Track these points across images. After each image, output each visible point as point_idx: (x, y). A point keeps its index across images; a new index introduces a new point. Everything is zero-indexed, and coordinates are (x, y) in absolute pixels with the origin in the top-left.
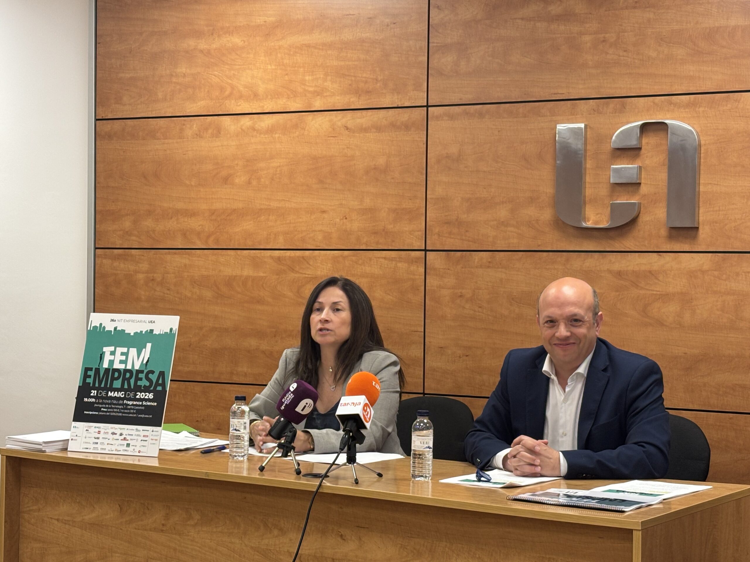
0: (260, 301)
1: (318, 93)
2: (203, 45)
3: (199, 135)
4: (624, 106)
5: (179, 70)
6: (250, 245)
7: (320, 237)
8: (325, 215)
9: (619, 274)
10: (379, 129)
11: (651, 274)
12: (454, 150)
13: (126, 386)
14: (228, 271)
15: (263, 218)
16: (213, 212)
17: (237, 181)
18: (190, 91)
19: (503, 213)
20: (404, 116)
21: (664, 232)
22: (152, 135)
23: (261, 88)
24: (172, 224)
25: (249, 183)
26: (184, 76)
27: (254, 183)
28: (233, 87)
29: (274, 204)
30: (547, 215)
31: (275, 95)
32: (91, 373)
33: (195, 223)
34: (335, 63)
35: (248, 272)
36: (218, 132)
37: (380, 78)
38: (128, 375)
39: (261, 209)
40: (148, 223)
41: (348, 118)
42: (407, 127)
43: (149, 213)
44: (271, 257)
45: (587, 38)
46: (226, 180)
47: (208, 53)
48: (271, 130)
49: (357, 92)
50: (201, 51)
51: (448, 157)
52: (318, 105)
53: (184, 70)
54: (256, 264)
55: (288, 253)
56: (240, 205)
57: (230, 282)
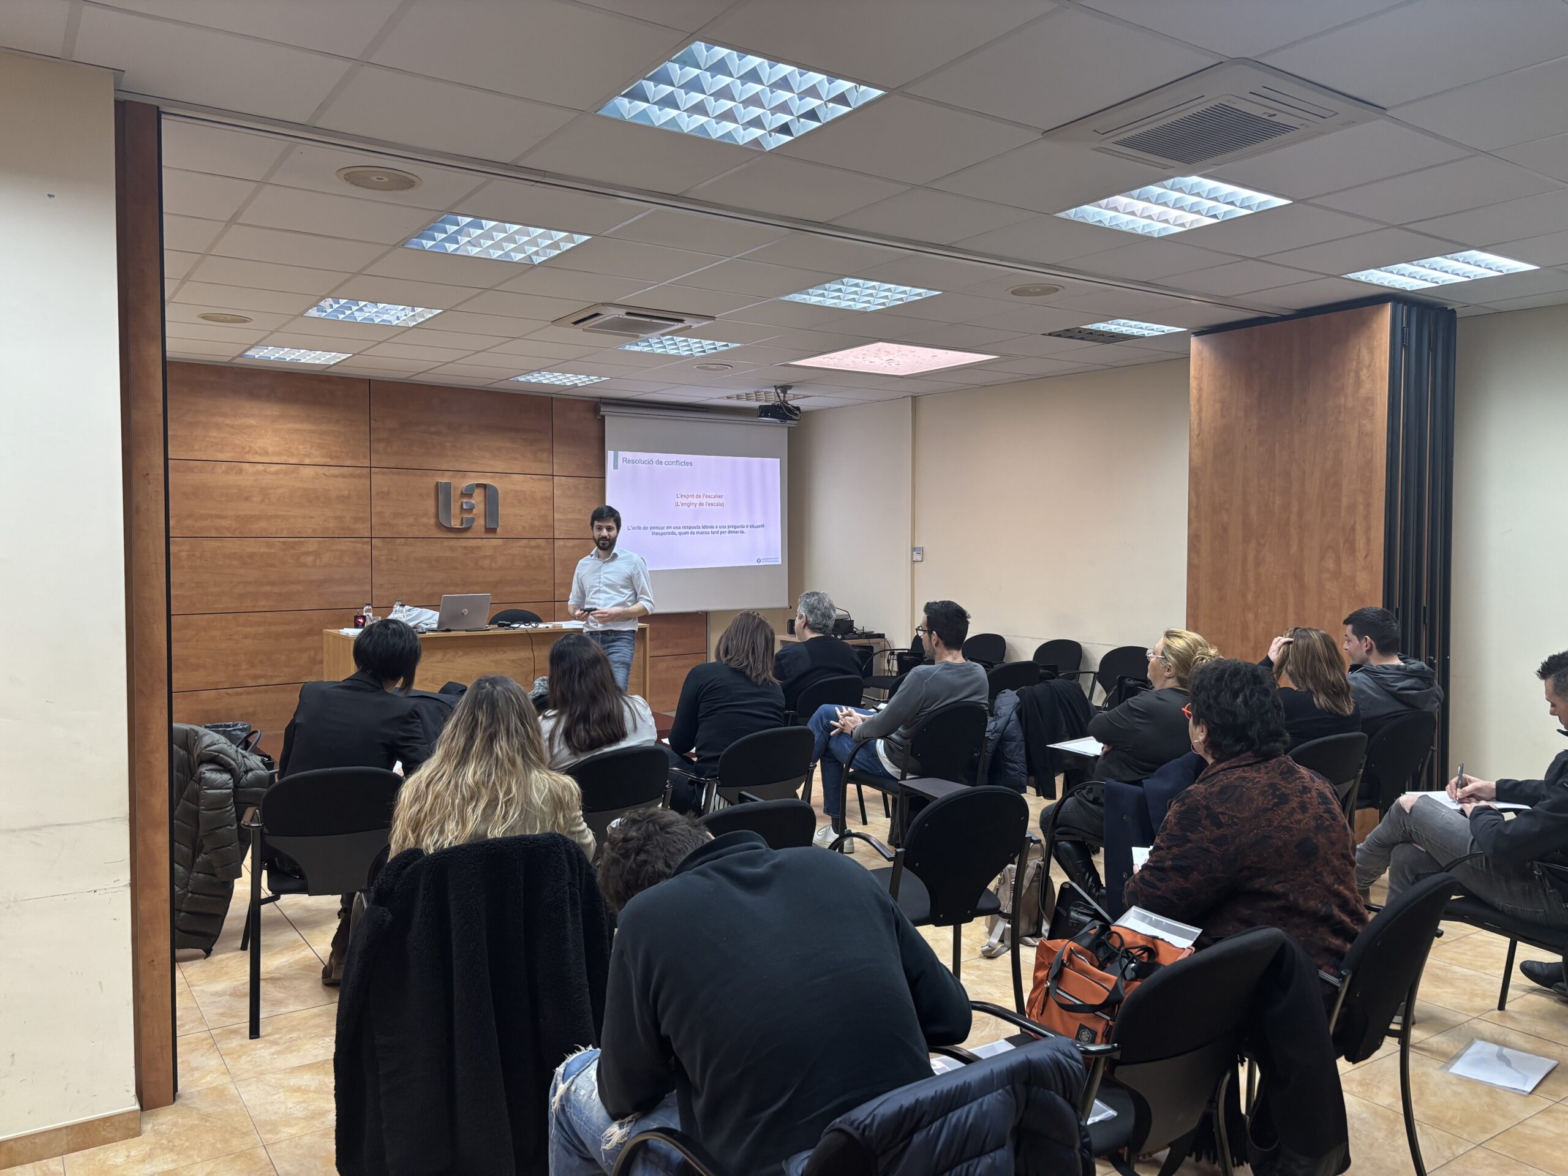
0: (272, 566)
1: (306, 455)
2: (228, 422)
3: (226, 472)
4: (465, 475)
5: (211, 434)
6: (264, 534)
7: (310, 531)
8: (313, 520)
9: (465, 548)
10: (344, 476)
11: (479, 548)
12: (385, 489)
14: (249, 550)
15: (273, 520)
16: (238, 517)
17: (254, 499)
18: (220, 447)
19: (411, 520)
20: (358, 471)
21: (483, 530)
22: (191, 470)
23: (271, 450)
24: (208, 523)
25: (263, 501)
26: (215, 437)
27: (267, 501)
28: (251, 447)
29: (280, 513)
30: (432, 521)
31: (279, 454)
33: (225, 523)
34: (317, 441)
35: (263, 550)
36: (240, 472)
37: (344, 451)
39: (271, 516)
40: (189, 522)
41: (325, 470)
42: (360, 476)
43: (189, 516)
44: (279, 541)
45: (448, 444)
46: (247, 499)
47: (232, 426)
48: (277, 473)
49: (331, 457)
50: (227, 425)
51: (382, 492)
52: (307, 461)
53: (214, 434)
54: (269, 546)
55: (290, 539)
56: (258, 513)
57: (251, 556)
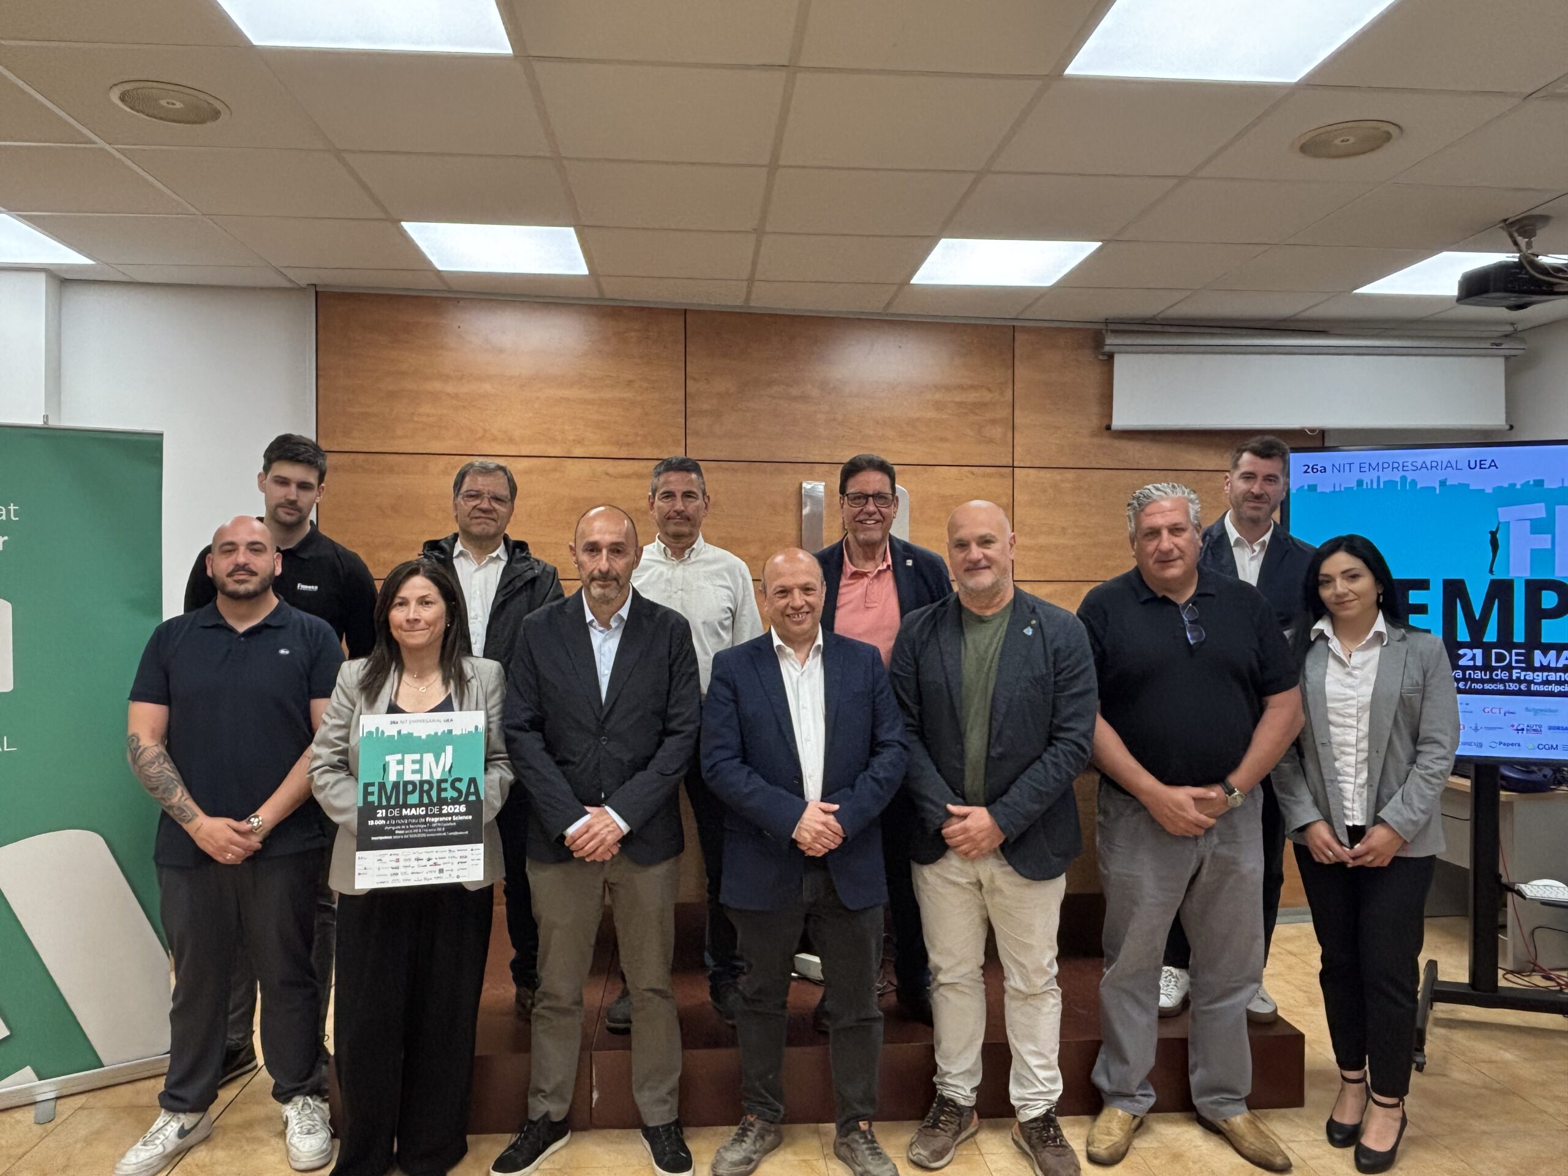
13: (426, 800)
23: (518, 433)
28: (485, 431)
32: (375, 789)
34: (595, 417)
37: (641, 433)
38: (426, 787)
49: (619, 445)
52: (578, 452)
